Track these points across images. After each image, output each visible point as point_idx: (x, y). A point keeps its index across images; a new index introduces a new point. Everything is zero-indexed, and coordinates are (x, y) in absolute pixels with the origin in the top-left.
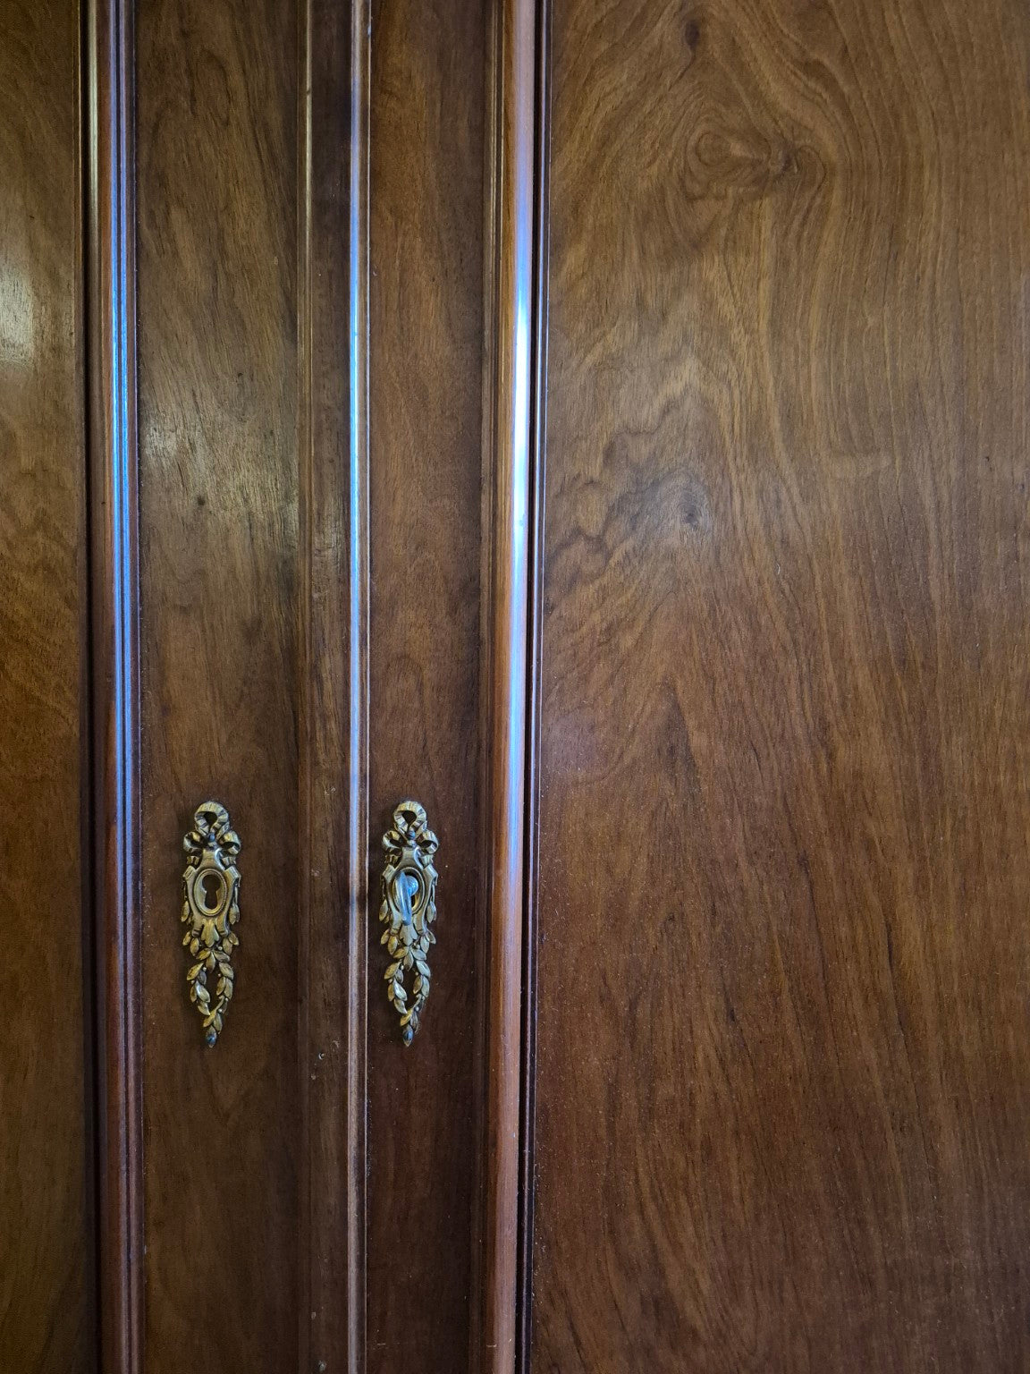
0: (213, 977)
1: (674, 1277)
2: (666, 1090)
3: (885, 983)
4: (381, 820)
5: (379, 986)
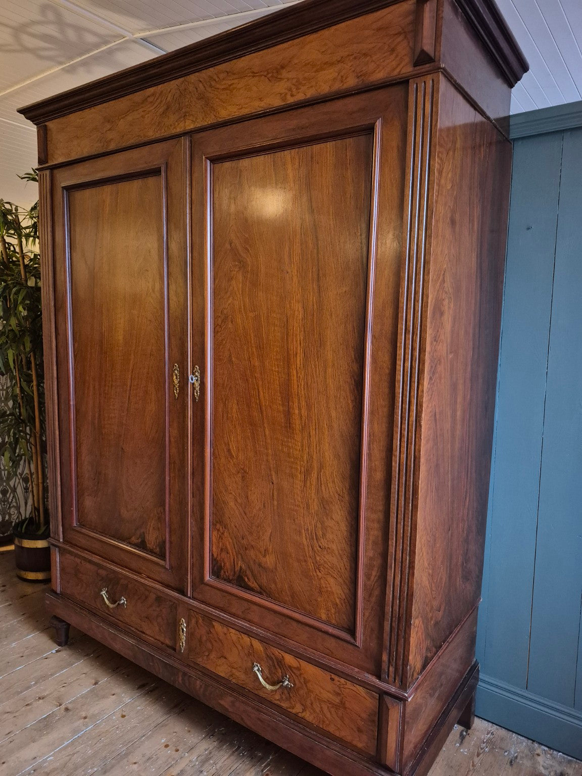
0: (176, 389)
2: (230, 415)
3: (258, 401)
4: (193, 368)
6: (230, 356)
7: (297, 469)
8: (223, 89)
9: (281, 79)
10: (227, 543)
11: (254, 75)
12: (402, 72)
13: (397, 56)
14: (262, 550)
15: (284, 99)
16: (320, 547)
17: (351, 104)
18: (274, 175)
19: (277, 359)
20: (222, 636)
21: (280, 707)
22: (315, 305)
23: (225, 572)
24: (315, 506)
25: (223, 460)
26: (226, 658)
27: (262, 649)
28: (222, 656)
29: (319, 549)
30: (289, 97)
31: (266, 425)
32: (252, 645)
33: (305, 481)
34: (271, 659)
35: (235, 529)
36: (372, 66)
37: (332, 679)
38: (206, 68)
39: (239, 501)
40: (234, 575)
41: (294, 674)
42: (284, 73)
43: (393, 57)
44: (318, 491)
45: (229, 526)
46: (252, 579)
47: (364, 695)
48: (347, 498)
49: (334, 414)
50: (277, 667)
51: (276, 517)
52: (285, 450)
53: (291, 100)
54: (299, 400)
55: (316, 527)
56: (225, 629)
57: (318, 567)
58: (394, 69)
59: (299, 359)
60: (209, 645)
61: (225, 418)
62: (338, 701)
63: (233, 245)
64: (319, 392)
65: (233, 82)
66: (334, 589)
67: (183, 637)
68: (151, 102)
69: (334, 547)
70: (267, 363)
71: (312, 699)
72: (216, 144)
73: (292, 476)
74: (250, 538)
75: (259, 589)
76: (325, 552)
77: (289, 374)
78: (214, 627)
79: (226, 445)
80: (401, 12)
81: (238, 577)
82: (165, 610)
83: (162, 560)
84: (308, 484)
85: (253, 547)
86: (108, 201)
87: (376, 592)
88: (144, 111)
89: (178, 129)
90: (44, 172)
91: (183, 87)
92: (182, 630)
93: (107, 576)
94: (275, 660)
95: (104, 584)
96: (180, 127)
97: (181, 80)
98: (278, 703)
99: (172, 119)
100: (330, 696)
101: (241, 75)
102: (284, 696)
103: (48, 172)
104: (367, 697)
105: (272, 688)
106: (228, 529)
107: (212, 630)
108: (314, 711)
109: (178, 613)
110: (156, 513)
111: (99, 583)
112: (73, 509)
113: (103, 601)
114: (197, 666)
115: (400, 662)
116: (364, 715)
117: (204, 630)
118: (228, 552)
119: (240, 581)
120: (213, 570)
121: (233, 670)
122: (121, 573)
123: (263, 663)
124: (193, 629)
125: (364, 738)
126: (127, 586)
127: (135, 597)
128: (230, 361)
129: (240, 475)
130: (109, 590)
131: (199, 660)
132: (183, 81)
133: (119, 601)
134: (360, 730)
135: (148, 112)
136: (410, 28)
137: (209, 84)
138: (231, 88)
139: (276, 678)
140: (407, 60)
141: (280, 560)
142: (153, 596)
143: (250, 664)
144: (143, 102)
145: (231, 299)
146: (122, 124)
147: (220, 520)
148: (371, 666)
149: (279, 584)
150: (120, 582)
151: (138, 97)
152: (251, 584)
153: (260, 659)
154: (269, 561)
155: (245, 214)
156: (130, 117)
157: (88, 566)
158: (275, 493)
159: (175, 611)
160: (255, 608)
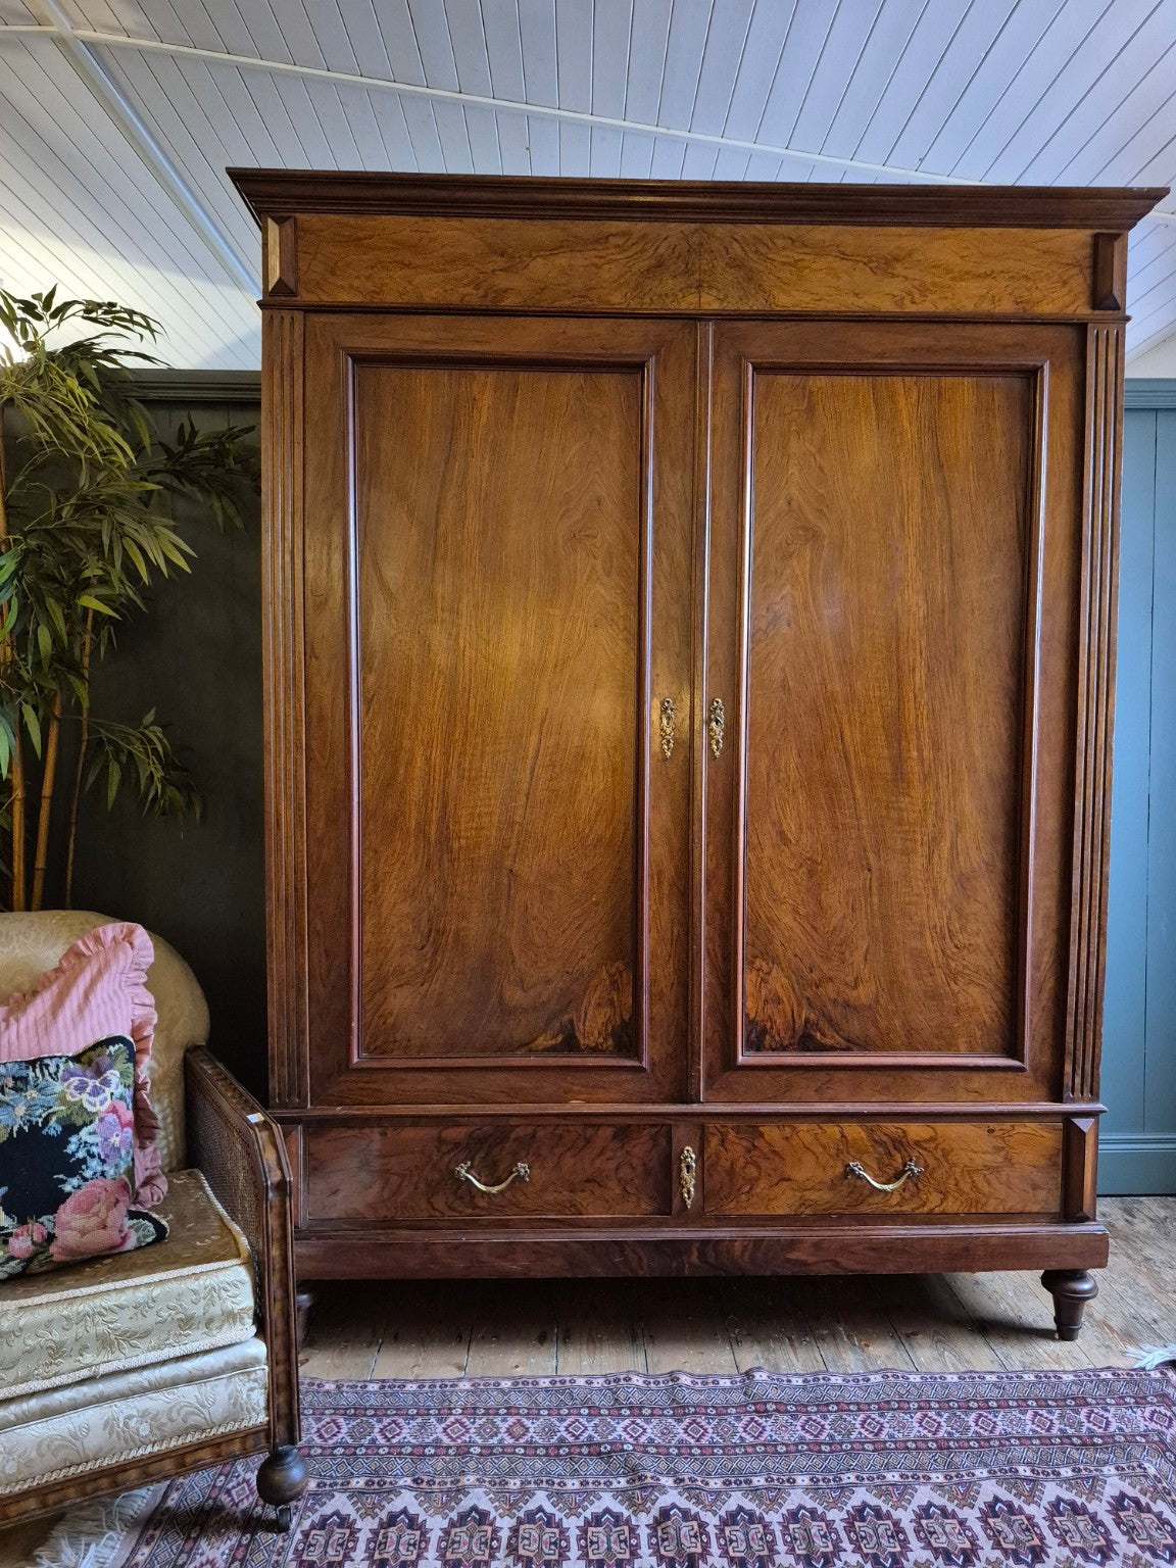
0: (669, 742)
1: (785, 825)
2: (782, 775)
3: (840, 748)
4: (711, 703)
5: (709, 745)
6: (785, 679)
7: (915, 841)
8: (784, 263)
9: (893, 276)
10: (778, 987)
11: (844, 256)
12: (1077, 312)
13: (1070, 291)
14: (850, 979)
15: (900, 302)
16: (956, 947)
17: (1004, 334)
18: (873, 408)
19: (877, 680)
20: (780, 1145)
21: (903, 1213)
22: (947, 601)
23: (773, 1037)
24: (947, 888)
25: (768, 852)
26: (789, 1179)
27: (863, 1135)
28: (783, 1179)
29: (955, 950)
30: (907, 302)
31: (856, 782)
32: (843, 1136)
33: (930, 857)
34: (882, 1144)
35: (794, 960)
36: (1037, 295)
37: (991, 1131)
38: (751, 222)
39: (802, 911)
40: (793, 1037)
41: (925, 1149)
42: (899, 269)
43: (1065, 290)
44: (952, 865)
45: (781, 958)
46: (829, 1032)
47: (1041, 1133)
48: (999, 865)
49: (977, 751)
50: (894, 1152)
51: (877, 922)
52: (894, 814)
53: (910, 308)
54: (918, 736)
55: (949, 918)
56: (788, 1131)
57: (953, 976)
58: (1067, 307)
59: (920, 676)
60: (752, 1171)
61: (773, 781)
62: (1000, 1160)
63: (793, 503)
64: (953, 722)
65: (801, 257)
66: (979, 1002)
67: (690, 1180)
68: (618, 246)
69: (980, 941)
70: (858, 686)
71: (958, 1175)
72: (767, 343)
73: (907, 852)
74: (825, 968)
75: (844, 1044)
76: (965, 952)
77: (900, 699)
78: (761, 1135)
79: (774, 824)
80: (1074, 240)
81: (802, 1036)
82: (640, 1148)
83: (630, 1058)
84: (936, 859)
85: (831, 979)
86: (486, 400)
87: (1050, 984)
88: (599, 257)
89: (684, 306)
90: (287, 315)
91: (695, 239)
92: (689, 1167)
93: (470, 1136)
94: (889, 1143)
95: (462, 1156)
96: (688, 303)
97: (693, 226)
98: (897, 1208)
99: (670, 284)
100: (988, 1157)
101: (821, 251)
102: (907, 1195)
103: (299, 316)
104: (1045, 1134)
105: (888, 1187)
106: (780, 964)
107: (759, 1143)
108: (961, 1192)
109: (674, 1141)
110: (604, 974)
111: (446, 1159)
112: (354, 1025)
113: (455, 1193)
114: (724, 1220)
115: (1088, 1067)
116: (1043, 1162)
117: (739, 1149)
118: (779, 1001)
119: (806, 1042)
120: (747, 1040)
121: (807, 1193)
122: (517, 1116)
123: (865, 1157)
124: (714, 1158)
125: (1042, 1194)
126: (533, 1136)
127: (557, 1151)
128: (784, 687)
129: (804, 869)
130: (476, 1163)
131: (730, 1208)
132: (697, 230)
133: (512, 1173)
134: (1035, 1187)
135: (610, 262)
136: (1087, 263)
137: (754, 249)
138: (800, 264)
139: (892, 1172)
140: (1084, 299)
141: (884, 986)
142: (610, 1131)
143: (840, 1169)
144: (597, 241)
145: (788, 587)
146: (539, 267)
147: (763, 951)
148: (1043, 1091)
149: (883, 1024)
150: (513, 1136)
151: (584, 228)
152: (828, 1041)
153: (860, 1154)
154: (864, 994)
155: (818, 458)
156: (562, 260)
157: (408, 1133)
158: (875, 884)
159: (663, 1142)
160: (841, 1075)
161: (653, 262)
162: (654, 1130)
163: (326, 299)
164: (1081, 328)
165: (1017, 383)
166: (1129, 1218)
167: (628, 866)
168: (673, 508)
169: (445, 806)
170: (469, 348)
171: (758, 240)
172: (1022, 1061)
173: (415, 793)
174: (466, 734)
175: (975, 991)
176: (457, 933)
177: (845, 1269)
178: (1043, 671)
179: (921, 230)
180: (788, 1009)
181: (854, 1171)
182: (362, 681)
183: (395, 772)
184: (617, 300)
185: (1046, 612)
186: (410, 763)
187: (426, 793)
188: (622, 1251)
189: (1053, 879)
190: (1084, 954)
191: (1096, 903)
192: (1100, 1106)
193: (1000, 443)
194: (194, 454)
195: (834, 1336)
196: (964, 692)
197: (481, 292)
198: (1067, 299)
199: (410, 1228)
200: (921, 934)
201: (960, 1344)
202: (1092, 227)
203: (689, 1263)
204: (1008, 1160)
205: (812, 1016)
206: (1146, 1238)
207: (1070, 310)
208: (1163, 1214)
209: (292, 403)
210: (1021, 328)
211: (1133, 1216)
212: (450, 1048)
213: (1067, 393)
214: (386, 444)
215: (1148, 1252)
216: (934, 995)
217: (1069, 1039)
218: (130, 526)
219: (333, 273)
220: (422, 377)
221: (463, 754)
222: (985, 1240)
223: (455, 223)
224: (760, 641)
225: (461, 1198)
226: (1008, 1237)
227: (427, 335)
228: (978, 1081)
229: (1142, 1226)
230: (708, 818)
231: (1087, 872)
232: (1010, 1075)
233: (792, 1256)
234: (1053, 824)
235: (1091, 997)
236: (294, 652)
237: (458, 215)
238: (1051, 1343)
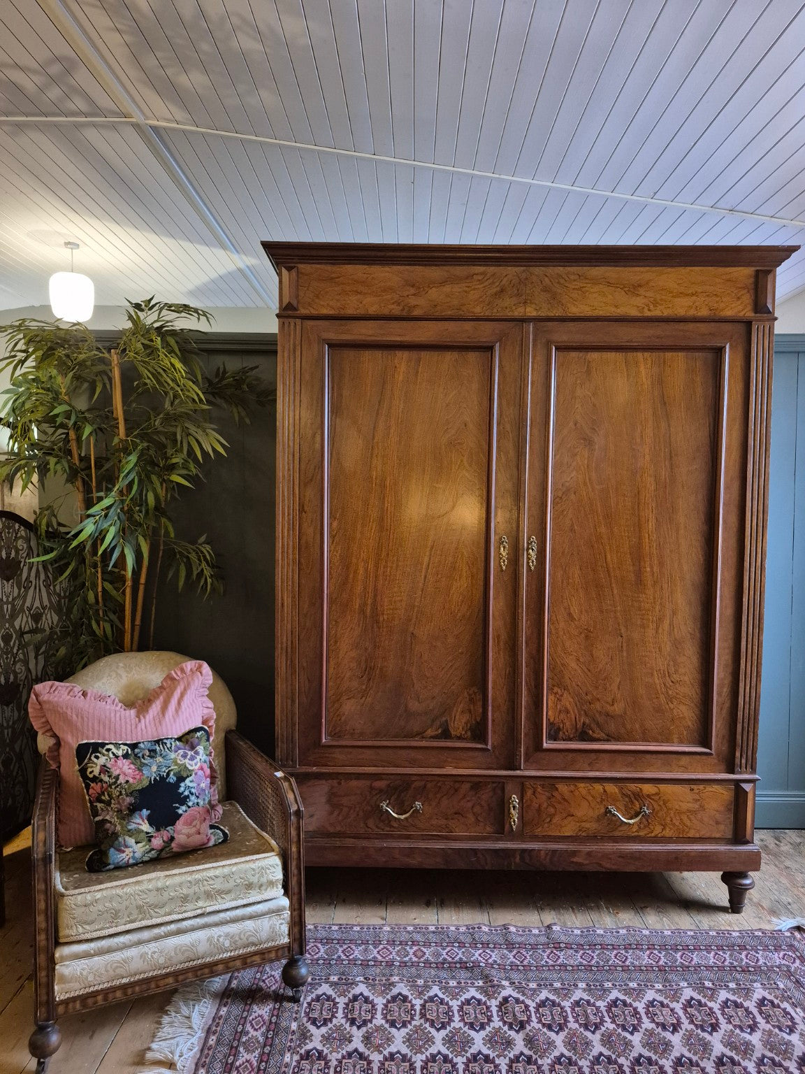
0: (504, 561)
1: (572, 609)
2: (570, 581)
3: (605, 564)
4: (529, 539)
5: (528, 563)
6: (572, 525)
7: (649, 620)
8: (574, 289)
9: (638, 295)
10: (568, 704)
11: (609, 284)
12: (746, 315)
13: (742, 303)
14: (610, 700)
15: (641, 312)
16: (673, 682)
17: (703, 328)
18: (625, 370)
19: (627, 526)
20: (567, 795)
21: (639, 836)
22: (668, 479)
23: (564, 733)
24: (667, 648)
25: (562, 625)
26: (573, 815)
27: (617, 790)
28: (569, 815)
29: (671, 684)
30: (646, 310)
31: (614, 585)
32: (605, 791)
34: (628, 796)
35: (577, 688)
36: (722, 305)
37: (693, 790)
38: (554, 266)
39: (582, 659)
40: (575, 733)
41: (653, 800)
42: (641, 291)
43: (739, 302)
44: (670, 634)
45: (569, 688)
46: (597, 731)
47: (721, 791)
48: (698, 635)
49: (685, 568)
50: (634, 801)
51: (626, 667)
52: (636, 604)
53: (648, 314)
54: (651, 559)
55: (668, 665)
56: (572, 788)
57: (670, 699)
58: (740, 312)
59: (651, 525)
61: (565, 584)
62: (697, 807)
63: (578, 424)
64: (671, 551)
65: (584, 285)
66: (686, 714)
67: (515, 814)
68: (479, 280)
69: (686, 678)
70: (615, 530)
71: (672, 815)
72: (564, 334)
73: (643, 626)
74: (595, 693)
75: (606, 737)
76: (677, 685)
77: (640, 538)
78: (557, 789)
79: (565, 609)
80: (744, 273)
81: (581, 732)
82: (486, 795)
83: (481, 743)
84: (660, 631)
85: (598, 700)
86: (403, 368)
87: (727, 705)
88: (468, 287)
89: (516, 314)
90: (292, 321)
91: (524, 275)
92: (514, 807)
93: (388, 786)
94: (632, 796)
95: (384, 797)
96: (518, 312)
97: (522, 268)
98: (636, 834)
99: (508, 302)
100: (690, 805)
101: (595, 281)
102: (642, 826)
103: (298, 321)
104: (724, 792)
105: (631, 821)
106: (568, 690)
107: (555, 794)
108: (674, 825)
109: (506, 791)
110: (466, 693)
111: (375, 798)
112: (323, 720)
113: (380, 819)
114: (535, 838)
115: (750, 753)
116: (722, 809)
117: (544, 798)
118: (568, 712)
119: (584, 736)
120: (549, 734)
121: (583, 824)
122: (415, 775)
123: (618, 804)
124: (529, 801)
125: (722, 827)
126: (425, 786)
127: (438, 796)
128: (572, 530)
129: (583, 635)
130: (391, 801)
131: (538, 831)
132: (524, 271)
133: (412, 808)
134: (717, 823)
135: (474, 289)
136: (753, 286)
137: (557, 281)
138: (583, 290)
139: (633, 813)
140: (750, 307)
141: (630, 705)
142: (467, 786)
143: (603, 810)
144: (467, 278)
145: (574, 473)
146: (434, 293)
147: (559, 683)
148: (723, 767)
149: (629, 727)
150: (413, 786)
151: (459, 271)
152: (595, 735)
153: (615, 801)
154: (618, 708)
155: (592, 398)
156: (447, 289)
157: (354, 783)
158: (625, 645)
159: (499, 792)
160: (603, 755)
161: (498, 289)
162: (494, 785)
163: (314, 312)
164: (748, 324)
165: (710, 356)
166: (777, 843)
167: (480, 631)
168: (508, 427)
169: (375, 596)
170: (393, 339)
171: (560, 276)
172: (711, 750)
173: (359, 588)
174: (388, 555)
175: (683, 708)
176: (381, 669)
177: (605, 868)
178: (724, 521)
179: (654, 269)
180: (573, 717)
181: (611, 811)
182: (330, 525)
183: (347, 576)
184: (478, 310)
185: (726, 488)
186: (355, 572)
187: (365, 588)
188: (476, 854)
189: (730, 643)
190: (748, 688)
191: (755, 657)
192: (757, 776)
193: (699, 390)
194: (225, 382)
195: (598, 908)
196: (677, 534)
197: (401, 308)
198: (740, 307)
199: (354, 837)
200: (652, 675)
201: (672, 914)
202: (755, 266)
203: (515, 862)
204: (702, 807)
205: (587, 721)
206: (788, 855)
207: (741, 314)
208: (798, 840)
209: (295, 370)
210: (713, 324)
211: (780, 842)
212: (377, 735)
213: (739, 362)
214: (346, 393)
215: (788, 863)
216: (659, 710)
217: (739, 737)
218: (193, 429)
219: (317, 297)
220: (367, 355)
221: (385, 567)
222: (688, 854)
223: (387, 269)
224: (558, 503)
225: (383, 821)
226: (700, 852)
227: (371, 332)
228: (685, 760)
229: (785, 848)
230: (527, 605)
231: (750, 639)
232: (704, 757)
233: (575, 860)
234: (730, 612)
235: (752, 713)
236: (293, 510)
237: (388, 264)
238: (727, 915)
